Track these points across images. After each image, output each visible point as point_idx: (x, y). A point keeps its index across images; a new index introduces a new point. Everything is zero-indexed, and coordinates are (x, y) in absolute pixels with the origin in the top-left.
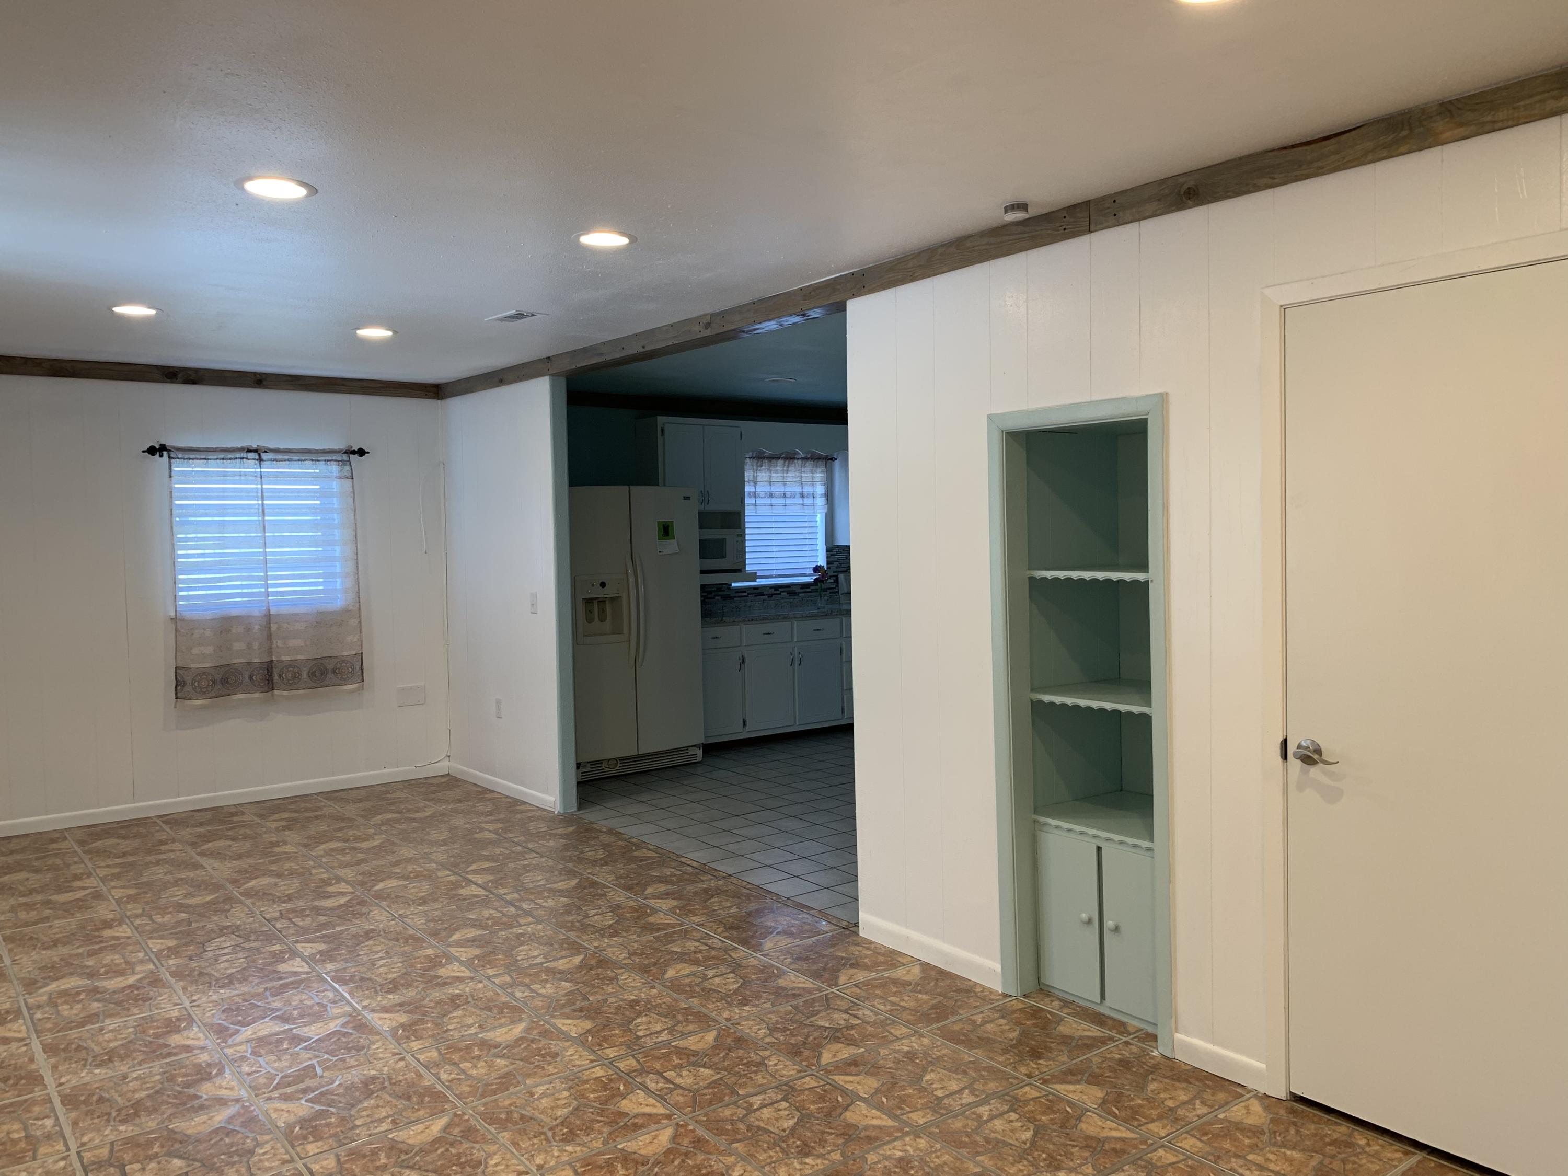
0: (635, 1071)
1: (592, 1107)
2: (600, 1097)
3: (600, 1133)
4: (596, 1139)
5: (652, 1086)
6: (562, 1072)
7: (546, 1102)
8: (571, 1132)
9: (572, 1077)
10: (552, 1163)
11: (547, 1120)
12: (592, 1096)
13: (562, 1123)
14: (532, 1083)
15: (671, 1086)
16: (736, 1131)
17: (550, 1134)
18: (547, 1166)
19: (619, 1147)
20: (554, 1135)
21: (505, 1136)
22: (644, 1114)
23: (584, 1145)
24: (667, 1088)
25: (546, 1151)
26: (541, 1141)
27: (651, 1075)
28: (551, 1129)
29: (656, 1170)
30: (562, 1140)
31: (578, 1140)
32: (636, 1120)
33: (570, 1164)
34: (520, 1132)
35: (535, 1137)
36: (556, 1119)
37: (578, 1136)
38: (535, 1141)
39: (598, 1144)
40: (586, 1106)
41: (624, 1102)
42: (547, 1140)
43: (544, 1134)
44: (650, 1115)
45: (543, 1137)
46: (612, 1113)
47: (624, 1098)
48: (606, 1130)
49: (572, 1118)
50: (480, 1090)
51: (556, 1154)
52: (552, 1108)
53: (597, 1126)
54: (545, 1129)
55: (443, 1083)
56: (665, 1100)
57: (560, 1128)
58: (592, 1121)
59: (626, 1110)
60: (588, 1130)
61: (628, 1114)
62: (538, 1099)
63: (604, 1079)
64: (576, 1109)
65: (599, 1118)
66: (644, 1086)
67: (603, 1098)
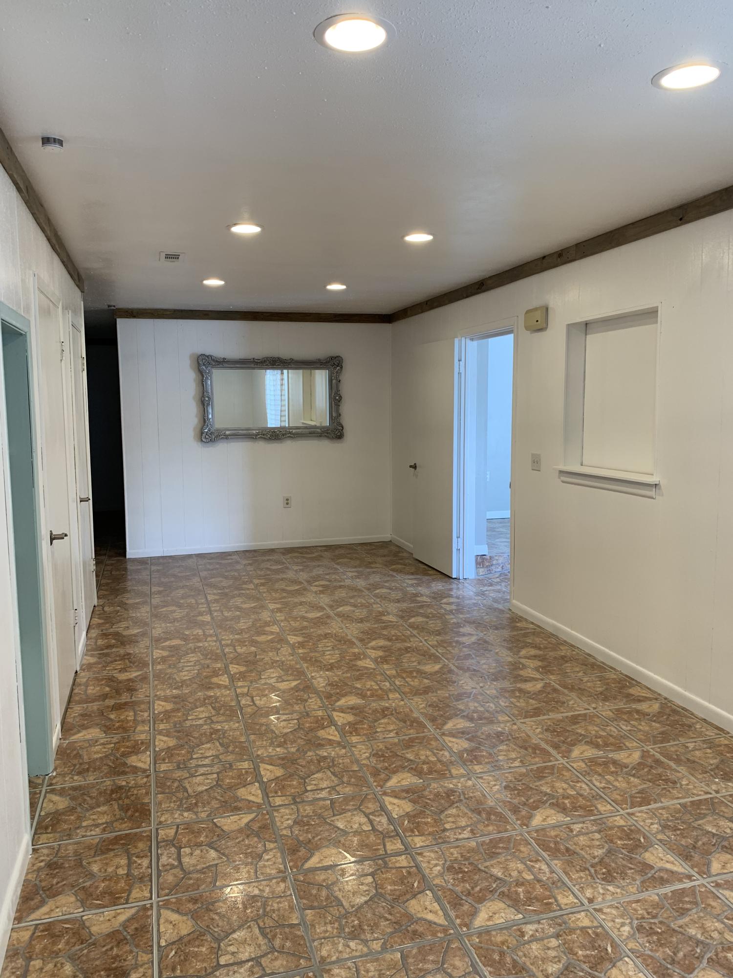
0: (390, 837)
1: (431, 811)
2: (424, 818)
3: (430, 792)
4: (434, 789)
5: (384, 820)
6: (447, 848)
7: (462, 821)
8: (448, 796)
9: (440, 841)
10: (462, 779)
11: (462, 808)
12: (429, 820)
13: (453, 803)
14: (472, 842)
15: (371, 817)
16: (350, 777)
17: (462, 797)
18: (466, 779)
19: (421, 781)
20: (459, 796)
21: (491, 803)
22: (399, 798)
23: (442, 786)
24: (375, 816)
25: (466, 787)
26: (468, 794)
27: (380, 830)
28: (461, 800)
29: (406, 764)
30: (455, 792)
31: (445, 790)
32: (406, 795)
33: (452, 777)
34: (482, 804)
35: (471, 797)
36: (457, 807)
37: (445, 793)
38: (471, 795)
39: (434, 785)
40: (435, 813)
41: (408, 810)
42: (464, 794)
43: (465, 798)
44: (396, 797)
45: (467, 796)
46: (419, 803)
47: (407, 813)
48: (426, 793)
49: (447, 805)
50: (512, 845)
51: (459, 784)
52: (459, 816)
53: (432, 797)
54: (465, 801)
55: (544, 860)
56: (381, 807)
57: (455, 800)
58: (434, 800)
59: (409, 804)
60: (437, 795)
61: (409, 801)
62: (467, 826)
63: (417, 833)
64: (442, 812)
65: (429, 801)
66: (390, 822)
67: (422, 816)
